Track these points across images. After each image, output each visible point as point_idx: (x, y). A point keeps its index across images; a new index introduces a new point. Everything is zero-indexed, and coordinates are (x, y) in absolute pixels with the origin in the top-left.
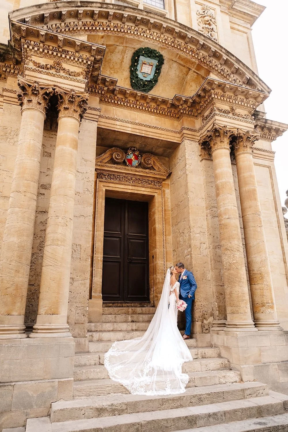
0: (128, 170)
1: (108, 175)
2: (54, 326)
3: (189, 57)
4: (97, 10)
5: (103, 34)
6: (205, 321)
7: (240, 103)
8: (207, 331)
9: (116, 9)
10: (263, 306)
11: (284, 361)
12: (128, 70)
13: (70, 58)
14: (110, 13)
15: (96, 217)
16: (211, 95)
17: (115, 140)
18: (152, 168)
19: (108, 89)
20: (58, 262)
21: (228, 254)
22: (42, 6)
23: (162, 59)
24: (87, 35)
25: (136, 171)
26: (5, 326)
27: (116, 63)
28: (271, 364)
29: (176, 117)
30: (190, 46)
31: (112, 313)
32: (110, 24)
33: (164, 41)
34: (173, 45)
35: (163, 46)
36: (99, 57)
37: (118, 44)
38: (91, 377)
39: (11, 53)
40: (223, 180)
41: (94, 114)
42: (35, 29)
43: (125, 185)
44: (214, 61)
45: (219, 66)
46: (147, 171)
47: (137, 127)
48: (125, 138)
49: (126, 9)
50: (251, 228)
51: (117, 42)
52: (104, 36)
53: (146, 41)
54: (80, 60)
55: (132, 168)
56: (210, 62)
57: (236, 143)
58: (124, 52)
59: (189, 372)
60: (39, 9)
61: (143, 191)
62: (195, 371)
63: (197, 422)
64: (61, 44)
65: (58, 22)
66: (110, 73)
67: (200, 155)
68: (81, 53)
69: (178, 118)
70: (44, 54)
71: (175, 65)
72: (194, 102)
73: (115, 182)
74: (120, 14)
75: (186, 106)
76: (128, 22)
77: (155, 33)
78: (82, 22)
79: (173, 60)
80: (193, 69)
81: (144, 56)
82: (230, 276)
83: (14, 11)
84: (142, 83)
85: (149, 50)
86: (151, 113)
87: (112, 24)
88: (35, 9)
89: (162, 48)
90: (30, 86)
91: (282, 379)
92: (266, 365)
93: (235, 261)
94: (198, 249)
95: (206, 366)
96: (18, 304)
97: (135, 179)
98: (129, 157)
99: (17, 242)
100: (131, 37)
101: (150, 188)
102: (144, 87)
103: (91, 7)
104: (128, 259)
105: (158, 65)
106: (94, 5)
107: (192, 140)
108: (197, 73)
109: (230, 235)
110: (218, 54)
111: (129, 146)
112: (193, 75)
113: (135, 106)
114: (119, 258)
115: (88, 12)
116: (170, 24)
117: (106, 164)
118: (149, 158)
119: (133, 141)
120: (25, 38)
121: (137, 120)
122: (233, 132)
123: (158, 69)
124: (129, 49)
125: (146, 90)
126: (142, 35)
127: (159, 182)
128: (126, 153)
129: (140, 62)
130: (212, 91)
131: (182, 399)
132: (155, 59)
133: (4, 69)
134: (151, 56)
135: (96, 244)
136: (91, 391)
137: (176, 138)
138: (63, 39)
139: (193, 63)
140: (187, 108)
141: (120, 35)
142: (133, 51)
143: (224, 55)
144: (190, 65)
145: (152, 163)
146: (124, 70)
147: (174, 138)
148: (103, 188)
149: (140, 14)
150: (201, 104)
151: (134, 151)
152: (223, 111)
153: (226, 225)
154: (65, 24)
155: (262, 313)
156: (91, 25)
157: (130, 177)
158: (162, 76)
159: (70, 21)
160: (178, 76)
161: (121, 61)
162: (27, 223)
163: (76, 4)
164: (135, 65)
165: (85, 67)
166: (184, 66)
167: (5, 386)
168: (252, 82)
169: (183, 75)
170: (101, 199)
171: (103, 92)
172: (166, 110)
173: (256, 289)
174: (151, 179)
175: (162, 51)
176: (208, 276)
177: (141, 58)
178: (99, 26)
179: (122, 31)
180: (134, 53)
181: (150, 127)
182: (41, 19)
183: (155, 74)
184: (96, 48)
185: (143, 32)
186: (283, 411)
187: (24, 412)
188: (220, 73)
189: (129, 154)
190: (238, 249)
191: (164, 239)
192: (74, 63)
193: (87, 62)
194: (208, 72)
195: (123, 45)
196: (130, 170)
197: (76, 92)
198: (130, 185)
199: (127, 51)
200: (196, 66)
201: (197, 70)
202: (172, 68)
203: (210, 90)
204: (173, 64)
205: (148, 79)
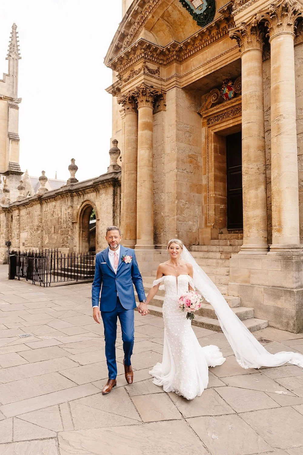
1: (213, 118)
4: (136, 7)
5: (151, 15)
11: (275, 287)
19: (176, 51)
22: (113, 41)
24: (144, 28)
25: (232, 103)
27: (180, 19)
28: (258, 286)
36: (145, 45)
37: (166, 8)
41: (173, 82)
43: (227, 121)
47: (207, 66)
51: (164, 8)
54: (139, 58)
55: (227, 102)
58: (175, 7)
60: (113, 44)
65: (126, 39)
68: (137, 53)
70: (125, 70)
73: (218, 122)
78: (136, 22)
84: (202, 17)
86: (217, 40)
91: (267, 302)
92: (252, 286)
98: (224, 93)
102: (206, 18)
103: (133, 9)
113: (203, 46)
115: (134, 13)
117: (209, 110)
120: (115, 68)
121: (208, 57)
122: (252, 24)
124: (175, 2)
125: (208, 20)
141: (160, 3)
146: (188, 17)
148: (211, 132)
154: (129, 35)
156: (142, 18)
157: (230, 111)
161: (180, 15)
165: (142, 60)
170: (210, 143)
171: (175, 57)
178: (146, 13)
181: (216, 58)
182: (118, 49)
184: (138, 44)
189: (223, 90)
192: (138, 62)
193: (142, 56)
195: (169, 5)
196: (227, 104)
197: (139, 86)
198: (230, 119)
199: (176, 4)
205: (205, 8)
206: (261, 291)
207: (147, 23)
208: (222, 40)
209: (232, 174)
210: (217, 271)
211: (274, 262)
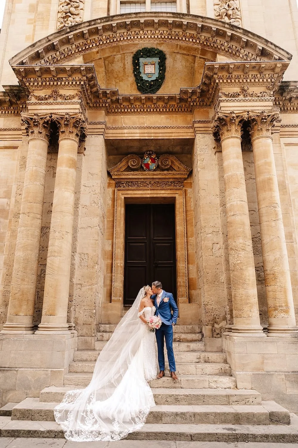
0: (146, 175)
1: (126, 182)
2: (51, 325)
3: (190, 45)
4: (85, 30)
5: (97, 50)
6: (216, 326)
7: (253, 80)
8: (219, 336)
9: (104, 22)
10: (276, 310)
12: (133, 75)
13: (65, 83)
14: (99, 28)
15: (115, 225)
16: (215, 81)
17: (129, 148)
18: (171, 169)
19: (111, 100)
20: (55, 271)
21: (232, 254)
22: (36, 45)
23: (163, 54)
24: (82, 56)
25: (154, 175)
27: (119, 72)
28: (277, 373)
29: (188, 110)
30: (189, 32)
32: (102, 37)
33: (159, 37)
34: (170, 37)
35: (160, 42)
36: (90, 75)
37: (115, 53)
38: (85, 371)
39: (23, 92)
40: (229, 174)
41: (99, 129)
42: (31, 67)
43: (144, 190)
44: (219, 40)
45: (226, 44)
46: (166, 172)
47: (146, 131)
48: (136, 144)
49: (114, 18)
50: (265, 223)
51: (113, 52)
52: (98, 51)
53: (141, 42)
54: (74, 83)
56: (214, 42)
57: (250, 127)
58: (123, 59)
59: (182, 374)
60: (34, 48)
61: (163, 194)
62: (189, 374)
63: (163, 418)
64: (54, 74)
65: (53, 54)
66: (115, 82)
67: (214, 148)
68: (74, 77)
69: (191, 111)
70: (43, 86)
71: (178, 56)
72: (202, 91)
73: (133, 188)
74: (109, 25)
75: (196, 97)
76: (120, 29)
77: (149, 31)
78: (76, 45)
79: (175, 53)
80: (199, 56)
81: (143, 57)
82: (235, 278)
83: (13, 58)
84: (147, 84)
85: (147, 50)
86: (160, 113)
87: (104, 37)
88: (30, 49)
89: (159, 44)
90: (32, 119)
91: (290, 390)
92: (269, 374)
93: (240, 261)
94: (209, 250)
95: (202, 370)
96: (24, 307)
97: (154, 182)
98: (145, 162)
99: (22, 256)
100: (125, 43)
101: (170, 190)
102: (151, 88)
103: (79, 29)
104: (154, 263)
105: (159, 62)
106: (83, 26)
107: (205, 132)
108: (204, 58)
109: (234, 233)
110: (221, 31)
111: (144, 149)
112: (200, 61)
113: (142, 110)
114: (145, 263)
115: (79, 34)
116: (162, 16)
117: (122, 173)
118: (167, 158)
119: (146, 145)
120: (26, 77)
121: (146, 123)
122: (242, 117)
123: (162, 66)
124: (127, 55)
125: (153, 90)
126: (136, 37)
127: (180, 182)
128: (142, 158)
129: (141, 64)
130: (215, 76)
131: (157, 397)
132: (155, 57)
133: (21, 106)
134: (150, 55)
135: (116, 252)
136: (79, 381)
137: (189, 134)
138: (54, 69)
140: (197, 100)
141: (114, 45)
142: (132, 55)
143: (228, 30)
144: (194, 52)
145: (170, 164)
146: (128, 76)
147: (186, 135)
148: (121, 196)
149: (129, 18)
150: (210, 92)
151: (150, 154)
152: (230, 95)
153: (231, 223)
154: (60, 52)
155: (275, 317)
156: (84, 45)
157: (149, 182)
158: (168, 72)
159: (64, 48)
160: (185, 66)
161: (123, 69)
162: (30, 239)
163: (66, 32)
164: (137, 69)
165: (79, 88)
166: (188, 55)
168: (267, 52)
169: (190, 64)
170: (120, 207)
171: (107, 105)
172: (176, 106)
173: (269, 291)
174: (171, 180)
175: (161, 47)
176: (221, 278)
177: (142, 60)
178: (92, 43)
179: (115, 40)
180: (133, 57)
181: (159, 128)
182: (37, 56)
183: (159, 71)
184: (84, 68)
185: (136, 35)
186: (268, 421)
187: (25, 392)
189: (144, 159)
190: (243, 248)
191: (186, 241)
192: (69, 87)
193: (80, 83)
194: (215, 55)
195: (120, 53)
196: (147, 174)
197: (71, 114)
198: (148, 190)
199: (126, 57)
200: (200, 51)
201: (204, 55)
202: (176, 61)
203: (213, 76)
204: (176, 56)
205: (154, 78)
206: (282, 379)
207: (89, 54)
208: (165, 115)
209: (131, 244)
210: (182, 358)
211: (292, 344)
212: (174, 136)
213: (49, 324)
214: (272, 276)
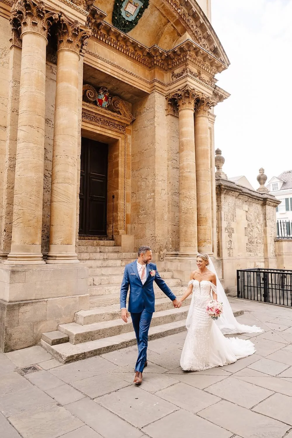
0: (99, 110)
2: (70, 254)
3: (172, 10)
6: (161, 252)
7: (206, 69)
8: (162, 260)
10: (205, 241)
12: (112, 4)
16: (186, 56)
17: (91, 78)
18: (119, 113)
19: (96, 21)
20: (70, 199)
21: (187, 201)
23: (148, 3)
25: (105, 113)
26: (32, 253)
31: (81, 245)
38: (93, 294)
40: (188, 139)
43: (95, 125)
44: (192, 21)
45: (195, 27)
46: (115, 114)
47: (116, 69)
48: (102, 78)
50: (202, 181)
55: (102, 109)
56: (188, 20)
61: (110, 134)
63: (176, 318)
67: (166, 110)
69: (150, 67)
71: (157, 12)
72: (168, 56)
75: (160, 59)
79: (156, 8)
80: (172, 23)
82: (187, 218)
84: (123, 22)
86: (128, 56)
93: (192, 207)
94: (159, 194)
96: (39, 235)
97: (104, 120)
98: (100, 98)
99: (35, 178)
101: (116, 132)
102: (124, 27)
104: (90, 196)
105: (142, 8)
107: (161, 93)
108: (174, 27)
109: (189, 186)
110: (196, 15)
111: (101, 85)
112: (170, 28)
113: (115, 46)
114: (82, 195)
118: (118, 101)
119: (108, 82)
121: (116, 62)
122: (198, 96)
123: (141, 12)
125: (124, 30)
127: (123, 126)
128: (98, 92)
130: (188, 52)
131: (163, 305)
136: (100, 303)
137: (147, 88)
139: (173, 17)
140: (161, 61)
143: (201, 18)
144: (171, 18)
145: (120, 107)
147: (144, 87)
150: (174, 61)
151: (105, 91)
152: (193, 74)
153: (187, 177)
155: (204, 246)
157: (98, 118)
158: (141, 20)
160: (156, 24)
166: (165, 17)
167: (40, 301)
168: (218, 52)
169: (160, 24)
171: (90, 24)
172: (141, 57)
173: (201, 229)
174: (117, 123)
176: (165, 217)
181: (126, 72)
183: (137, 16)
187: (56, 320)
188: (193, 34)
189: (100, 94)
190: (194, 198)
191: (126, 181)
194: (184, 30)
198: (99, 126)
200: (175, 20)
201: (175, 25)
202: (153, 15)
203: (187, 51)
204: (155, 11)
205: (130, 19)
212: (136, 85)
213: (67, 253)
214: (205, 219)
